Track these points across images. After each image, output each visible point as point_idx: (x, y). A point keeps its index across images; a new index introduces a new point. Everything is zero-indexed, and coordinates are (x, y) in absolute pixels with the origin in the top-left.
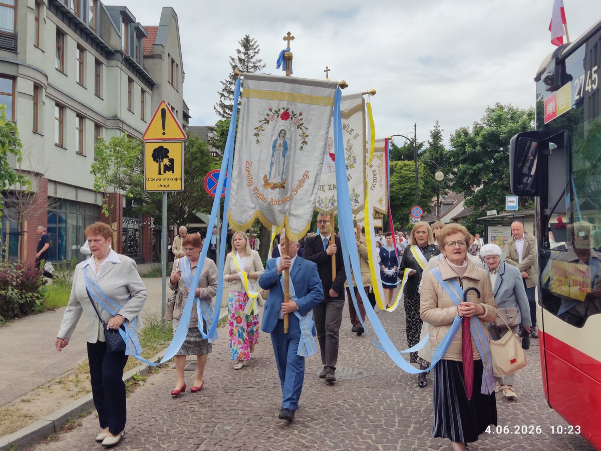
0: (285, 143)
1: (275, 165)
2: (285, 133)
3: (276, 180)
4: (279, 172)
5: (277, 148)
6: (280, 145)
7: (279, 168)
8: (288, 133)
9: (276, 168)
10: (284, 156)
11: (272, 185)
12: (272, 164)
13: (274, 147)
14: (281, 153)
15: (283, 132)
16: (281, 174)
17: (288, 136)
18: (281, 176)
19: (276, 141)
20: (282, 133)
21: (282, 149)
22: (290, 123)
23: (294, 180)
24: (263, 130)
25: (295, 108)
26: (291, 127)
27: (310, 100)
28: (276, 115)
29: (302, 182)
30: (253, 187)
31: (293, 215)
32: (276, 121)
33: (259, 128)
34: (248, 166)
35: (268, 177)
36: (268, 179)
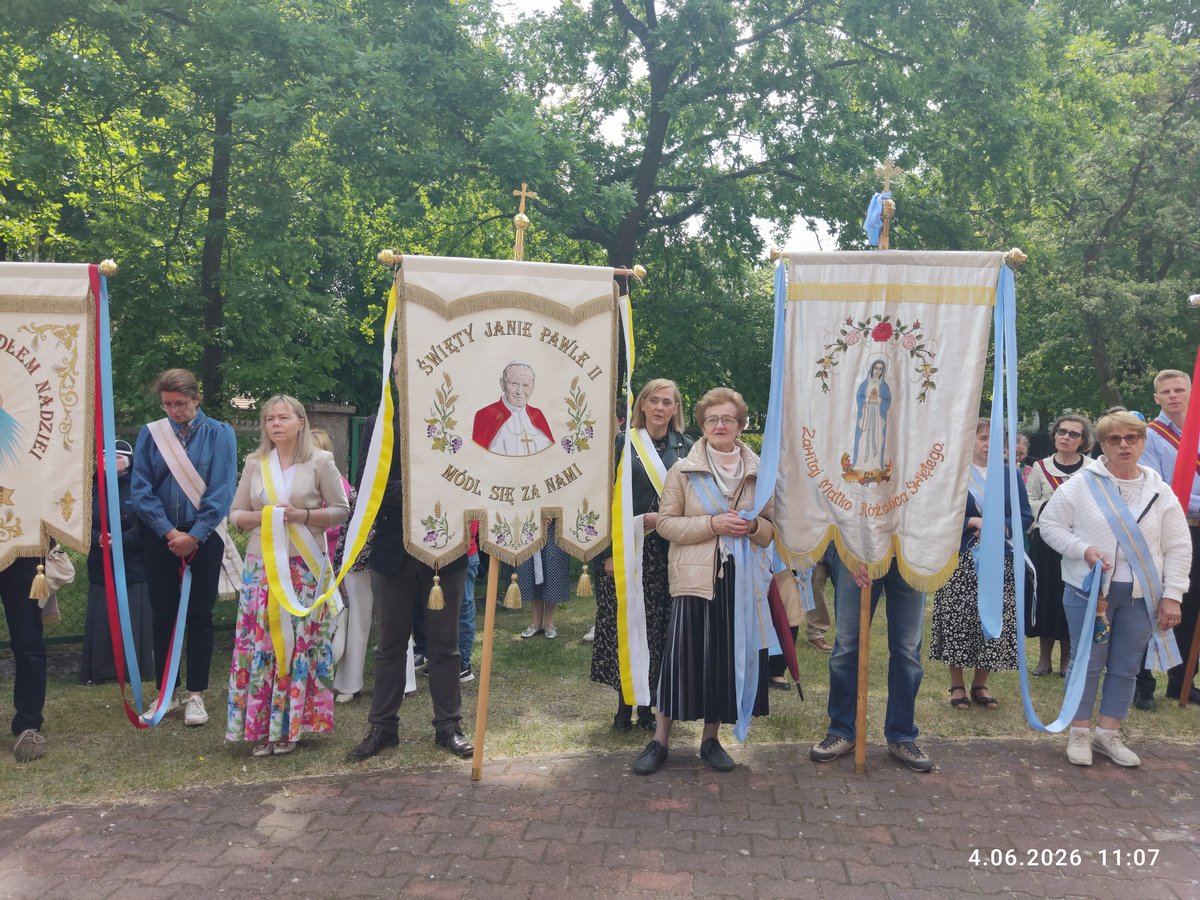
0: (885, 388)
1: (864, 435)
2: (884, 368)
3: (868, 464)
4: (875, 448)
5: (867, 400)
6: (874, 392)
7: (874, 440)
8: (889, 367)
9: (868, 441)
10: (884, 414)
11: (862, 476)
12: (859, 432)
13: (861, 396)
14: (877, 408)
15: (879, 366)
16: (879, 451)
17: (889, 373)
18: (878, 457)
19: (864, 386)
20: (878, 368)
21: (879, 400)
22: (894, 347)
23: (909, 463)
24: (834, 365)
25: (904, 314)
26: (896, 354)
27: (937, 296)
28: (862, 333)
29: (928, 467)
30: (819, 478)
31: (913, 536)
32: (863, 343)
33: (827, 360)
34: (807, 437)
35: (851, 458)
36: (851, 462)
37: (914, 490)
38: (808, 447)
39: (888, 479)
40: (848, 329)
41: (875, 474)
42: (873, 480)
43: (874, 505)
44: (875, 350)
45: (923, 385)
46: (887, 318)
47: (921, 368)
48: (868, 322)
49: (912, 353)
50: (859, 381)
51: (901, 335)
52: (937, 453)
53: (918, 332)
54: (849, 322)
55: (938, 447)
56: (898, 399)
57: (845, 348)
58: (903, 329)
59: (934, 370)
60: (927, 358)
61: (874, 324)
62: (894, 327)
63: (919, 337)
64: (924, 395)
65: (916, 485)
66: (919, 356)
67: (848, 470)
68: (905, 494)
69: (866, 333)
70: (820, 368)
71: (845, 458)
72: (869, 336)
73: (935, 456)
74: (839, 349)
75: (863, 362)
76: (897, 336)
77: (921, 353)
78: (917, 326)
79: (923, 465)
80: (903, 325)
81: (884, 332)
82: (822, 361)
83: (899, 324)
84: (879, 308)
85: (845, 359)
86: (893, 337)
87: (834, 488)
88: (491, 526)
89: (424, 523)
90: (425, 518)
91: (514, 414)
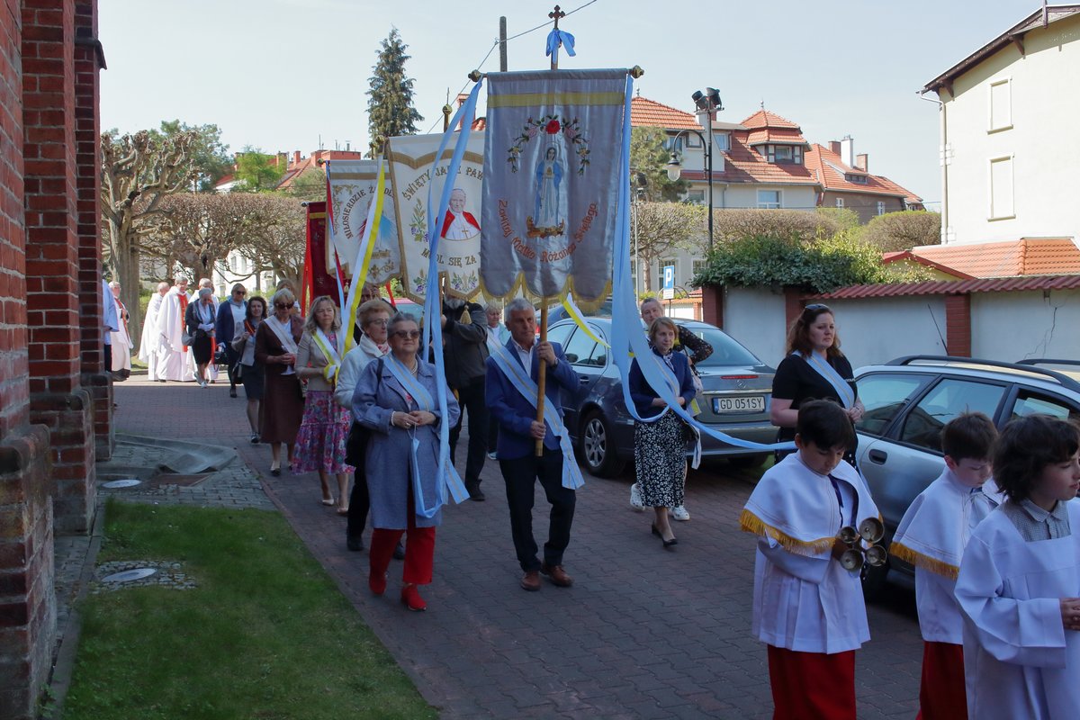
0: (556, 167)
1: (544, 201)
3: (547, 223)
5: (544, 176)
8: (559, 152)
9: (546, 206)
10: (557, 186)
12: (539, 200)
13: (540, 174)
14: (552, 182)
17: (559, 155)
20: (551, 153)
35: (534, 219)
36: (535, 222)
37: (579, 240)
40: (529, 126)
43: (553, 253)
44: (547, 140)
45: (582, 163)
46: (556, 117)
47: (579, 151)
48: (543, 120)
49: (573, 140)
53: (576, 125)
54: (530, 121)
55: (593, 207)
57: (528, 140)
58: (567, 124)
59: (588, 152)
60: (583, 143)
61: (547, 122)
62: (561, 123)
63: (578, 129)
64: (582, 170)
65: (580, 236)
69: (542, 128)
70: (510, 155)
72: (544, 130)
73: (592, 213)
74: (523, 141)
77: (579, 140)
78: (576, 121)
79: (584, 220)
80: (566, 121)
82: (512, 150)
86: (561, 130)
88: (451, 280)
89: (415, 282)
90: (416, 279)
91: (456, 217)
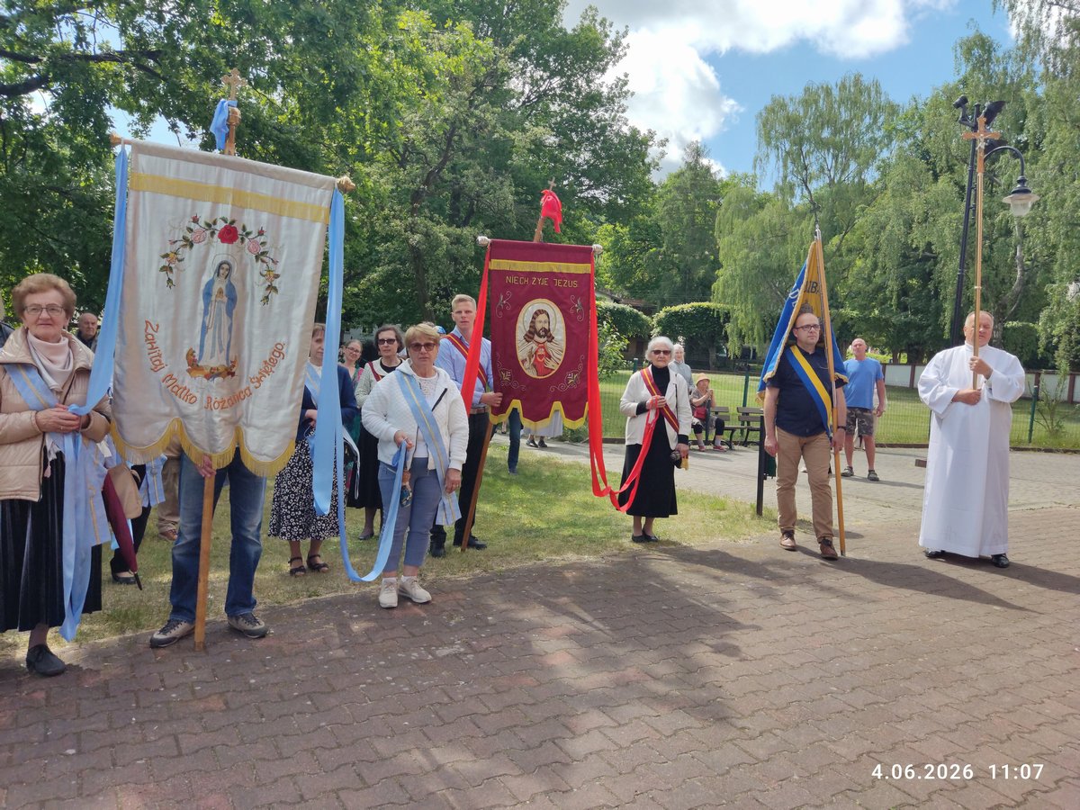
0: (231, 288)
1: (210, 332)
2: (230, 269)
3: (214, 360)
4: (220, 345)
5: (213, 298)
6: (220, 292)
7: (220, 337)
8: (235, 269)
9: (214, 337)
10: (230, 313)
11: (207, 371)
12: (204, 329)
13: (208, 294)
14: (224, 307)
15: (225, 266)
16: (225, 347)
17: (235, 274)
18: (224, 353)
19: (210, 284)
20: (224, 269)
21: (225, 299)
22: (241, 250)
23: (253, 360)
24: (180, 261)
25: (249, 220)
26: (241, 257)
27: (279, 208)
28: (208, 232)
29: (270, 364)
30: (163, 373)
31: (256, 427)
32: (209, 244)
33: (172, 255)
34: (150, 331)
35: (197, 354)
36: (197, 358)
37: (257, 384)
38: (152, 341)
39: (233, 374)
40: (193, 226)
41: (221, 370)
42: (218, 375)
43: (219, 399)
44: (220, 251)
45: (267, 289)
46: (233, 222)
47: (265, 273)
48: (215, 223)
49: (257, 258)
50: (206, 279)
51: (247, 240)
52: (278, 352)
53: (262, 239)
54: (195, 220)
55: (279, 347)
56: (245, 300)
57: (191, 246)
58: (248, 234)
59: (277, 276)
60: (271, 264)
61: (220, 226)
62: (240, 231)
63: (263, 243)
64: (267, 297)
65: (259, 380)
66: (263, 261)
67: (194, 365)
68: (248, 388)
69: (212, 234)
70: (164, 262)
71: (191, 354)
72: (216, 236)
73: (277, 354)
74: (184, 246)
75: (209, 262)
76: (243, 240)
77: (264, 258)
78: (261, 233)
79: (265, 362)
80: (248, 230)
81: (230, 234)
82: (166, 256)
83: (244, 228)
84: (225, 211)
85: (191, 257)
86: (239, 240)
87: (179, 383)
